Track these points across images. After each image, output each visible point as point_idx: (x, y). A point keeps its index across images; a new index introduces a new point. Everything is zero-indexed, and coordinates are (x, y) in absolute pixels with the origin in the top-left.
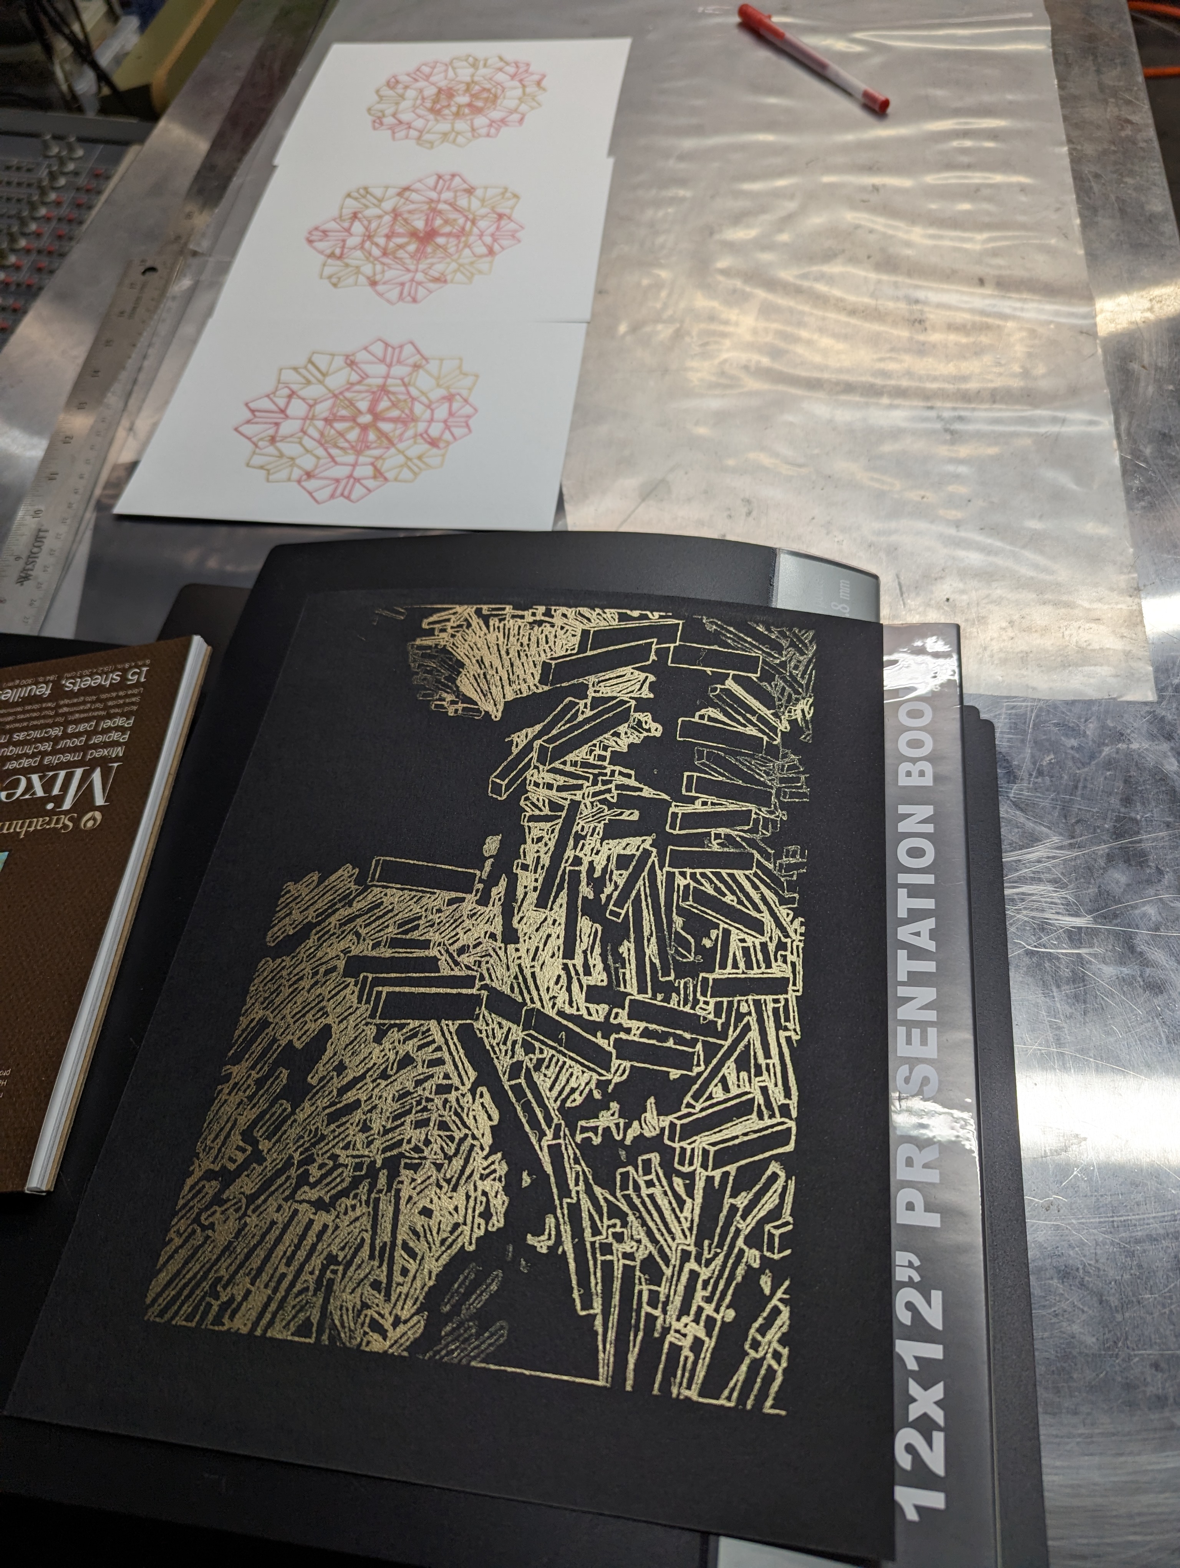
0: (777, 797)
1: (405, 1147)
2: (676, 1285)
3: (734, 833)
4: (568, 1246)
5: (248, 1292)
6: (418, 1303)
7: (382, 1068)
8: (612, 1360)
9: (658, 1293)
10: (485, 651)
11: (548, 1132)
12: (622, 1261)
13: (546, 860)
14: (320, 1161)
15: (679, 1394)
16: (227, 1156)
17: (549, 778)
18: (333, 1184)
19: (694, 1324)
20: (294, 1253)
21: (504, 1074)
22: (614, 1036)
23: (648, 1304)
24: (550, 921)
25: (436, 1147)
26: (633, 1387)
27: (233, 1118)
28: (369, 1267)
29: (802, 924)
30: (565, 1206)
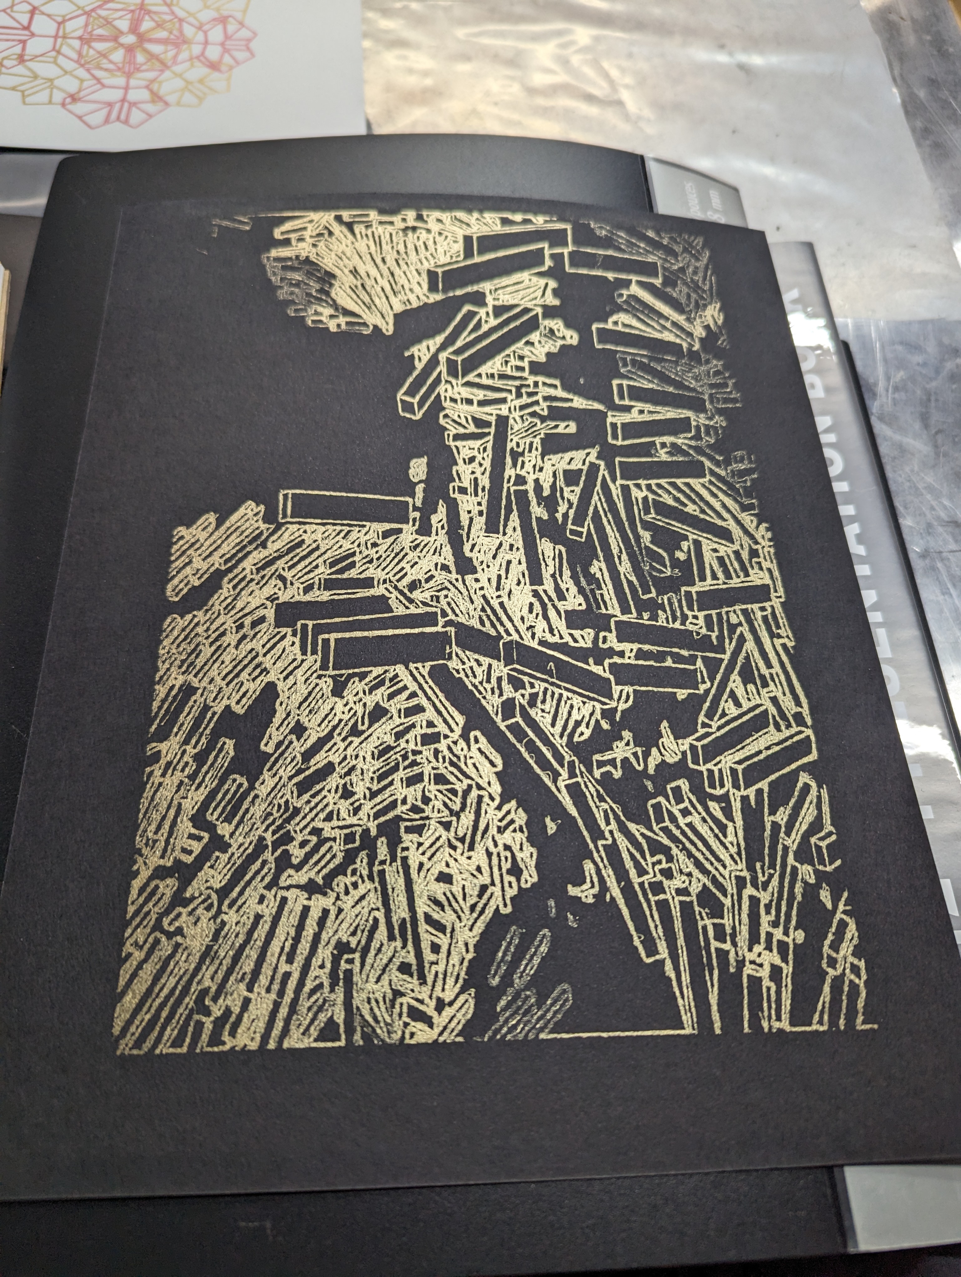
0: (712, 402)
1: (400, 809)
2: (740, 915)
3: (679, 441)
4: (616, 892)
5: (246, 1002)
6: (461, 981)
7: (350, 724)
8: (692, 1004)
9: (723, 925)
10: (356, 260)
11: (561, 771)
12: (677, 899)
13: (485, 481)
14: (299, 838)
15: (770, 1027)
16: (178, 848)
17: (466, 392)
18: (323, 863)
19: (767, 952)
20: (294, 948)
21: (497, 714)
22: (607, 662)
23: (716, 939)
24: (506, 546)
25: (439, 804)
26: (722, 1029)
27: (175, 802)
28: (392, 948)
29: (768, 529)
30: (601, 849)
